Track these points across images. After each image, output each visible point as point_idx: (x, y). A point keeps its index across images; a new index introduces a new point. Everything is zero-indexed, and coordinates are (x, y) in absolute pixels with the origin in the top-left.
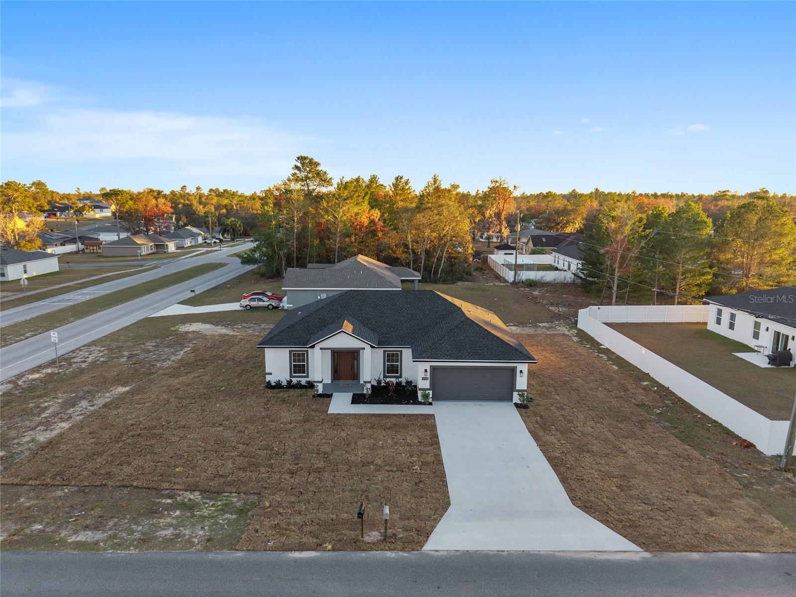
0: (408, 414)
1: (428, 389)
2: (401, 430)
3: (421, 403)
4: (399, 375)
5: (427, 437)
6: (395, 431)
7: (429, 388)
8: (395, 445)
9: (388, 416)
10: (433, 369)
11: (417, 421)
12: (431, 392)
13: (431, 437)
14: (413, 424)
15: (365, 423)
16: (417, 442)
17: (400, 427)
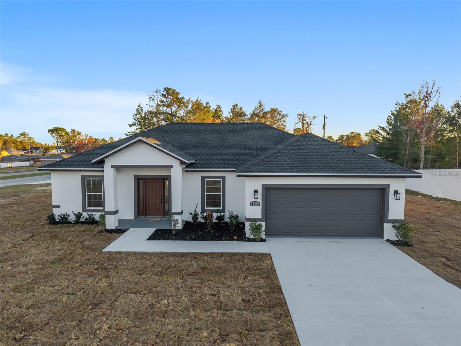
0: (227, 253)
1: (259, 220)
2: (211, 278)
3: (249, 240)
4: (221, 208)
5: (261, 291)
6: (202, 279)
7: (261, 217)
8: (194, 306)
9: (195, 256)
10: (267, 189)
11: (241, 263)
12: (263, 223)
13: (267, 290)
14: (235, 268)
15: (154, 266)
16: (240, 300)
17: (212, 272)
